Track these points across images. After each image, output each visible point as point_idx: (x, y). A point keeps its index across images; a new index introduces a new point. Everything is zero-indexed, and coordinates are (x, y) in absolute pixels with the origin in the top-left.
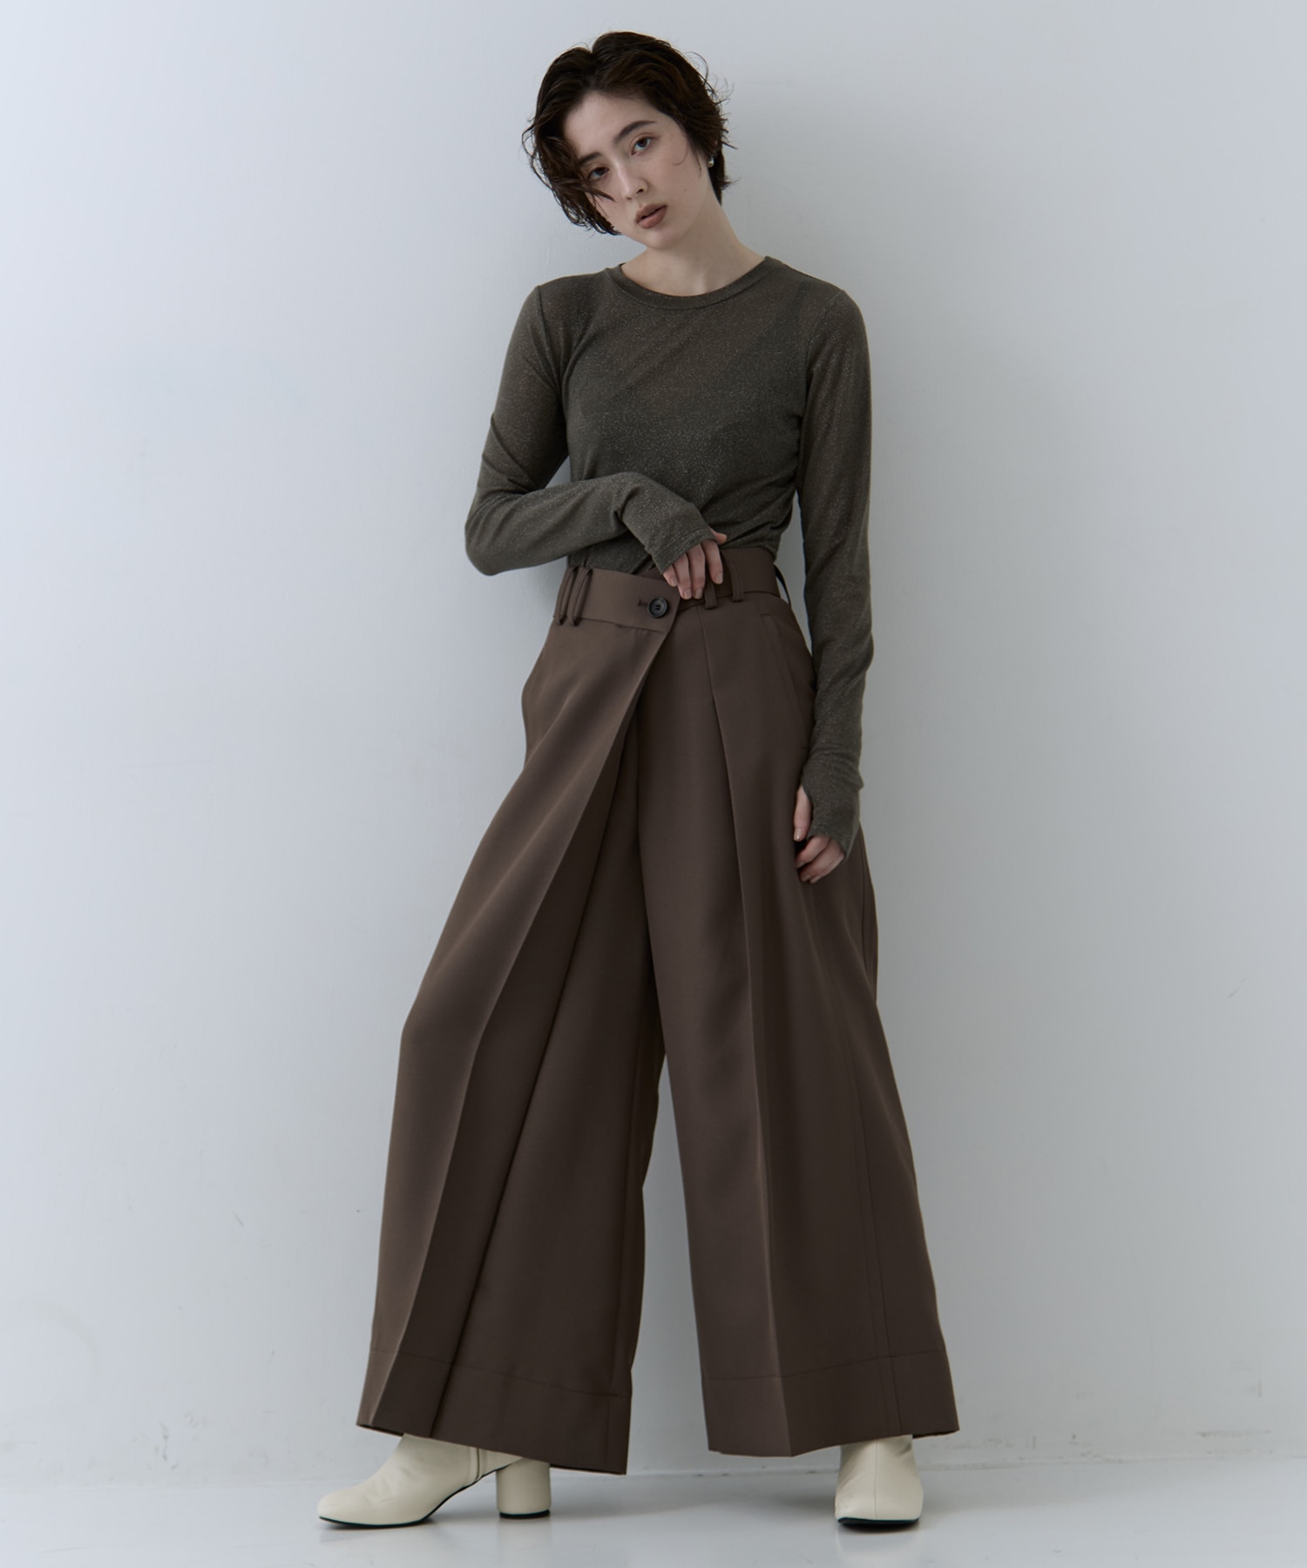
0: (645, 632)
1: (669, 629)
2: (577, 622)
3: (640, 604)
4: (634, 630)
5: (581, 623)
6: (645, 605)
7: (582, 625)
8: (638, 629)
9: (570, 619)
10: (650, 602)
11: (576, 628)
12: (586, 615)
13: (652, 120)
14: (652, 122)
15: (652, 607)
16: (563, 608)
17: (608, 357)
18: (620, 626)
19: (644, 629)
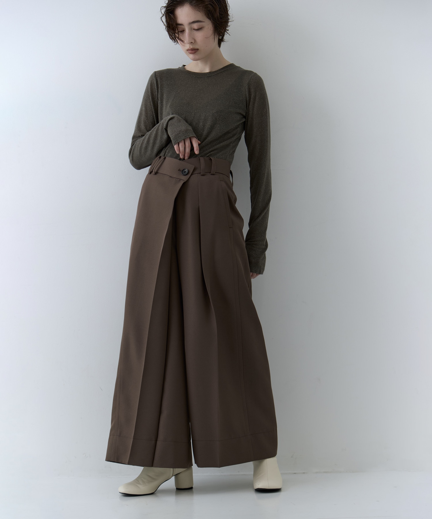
0: (179, 179)
1: (187, 179)
2: (156, 173)
3: (179, 170)
4: (175, 178)
5: (157, 174)
6: (181, 171)
7: (158, 175)
8: (176, 178)
9: (153, 173)
10: (182, 170)
11: (155, 175)
12: (160, 171)
13: (203, 21)
14: (204, 22)
15: (183, 171)
16: (152, 169)
17: (179, 91)
18: (171, 177)
19: (178, 179)
